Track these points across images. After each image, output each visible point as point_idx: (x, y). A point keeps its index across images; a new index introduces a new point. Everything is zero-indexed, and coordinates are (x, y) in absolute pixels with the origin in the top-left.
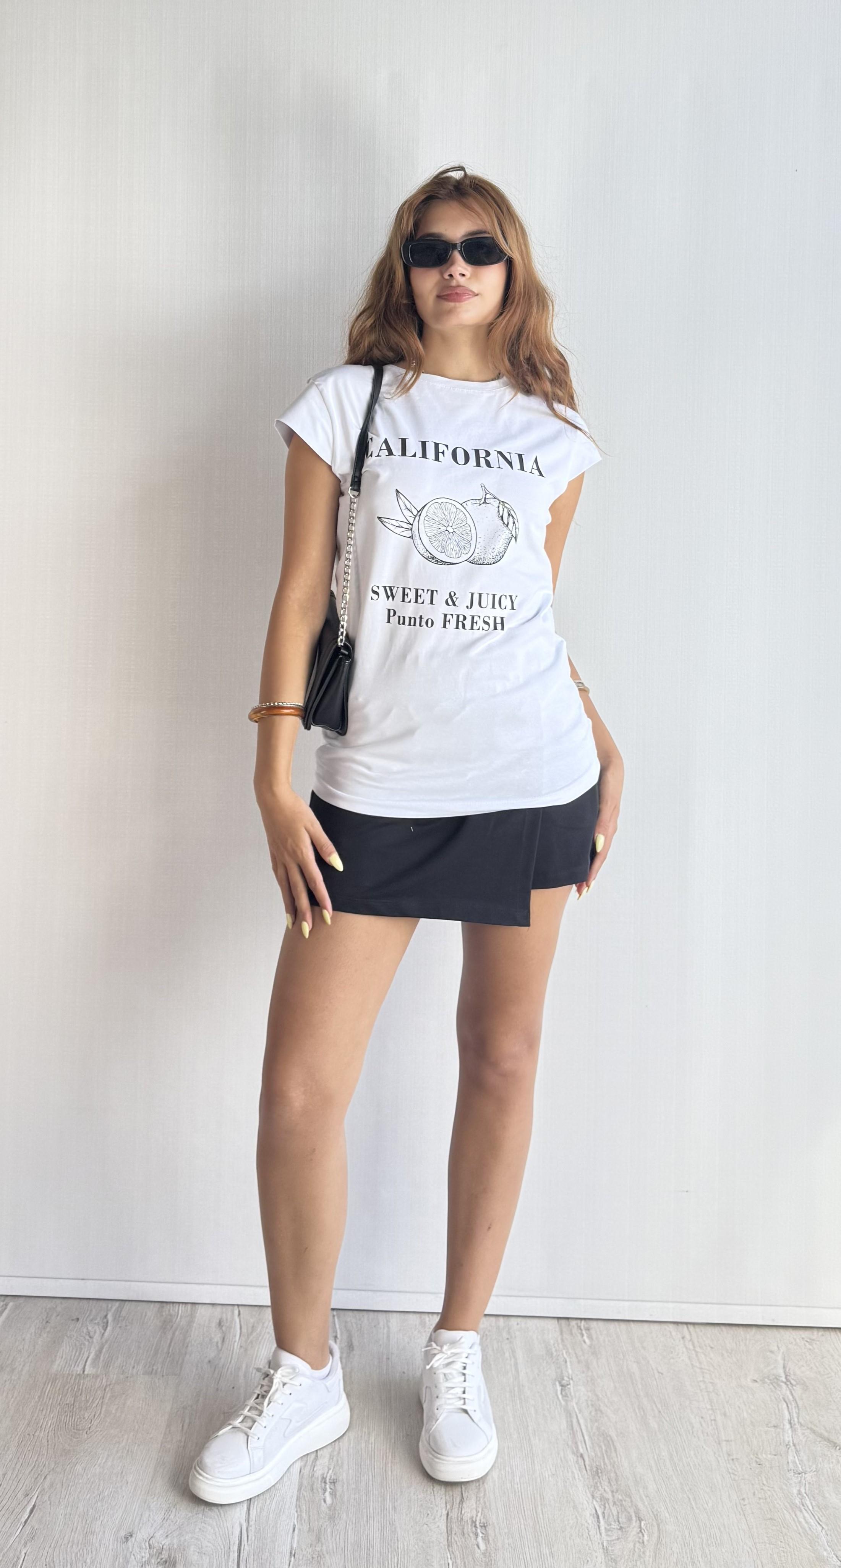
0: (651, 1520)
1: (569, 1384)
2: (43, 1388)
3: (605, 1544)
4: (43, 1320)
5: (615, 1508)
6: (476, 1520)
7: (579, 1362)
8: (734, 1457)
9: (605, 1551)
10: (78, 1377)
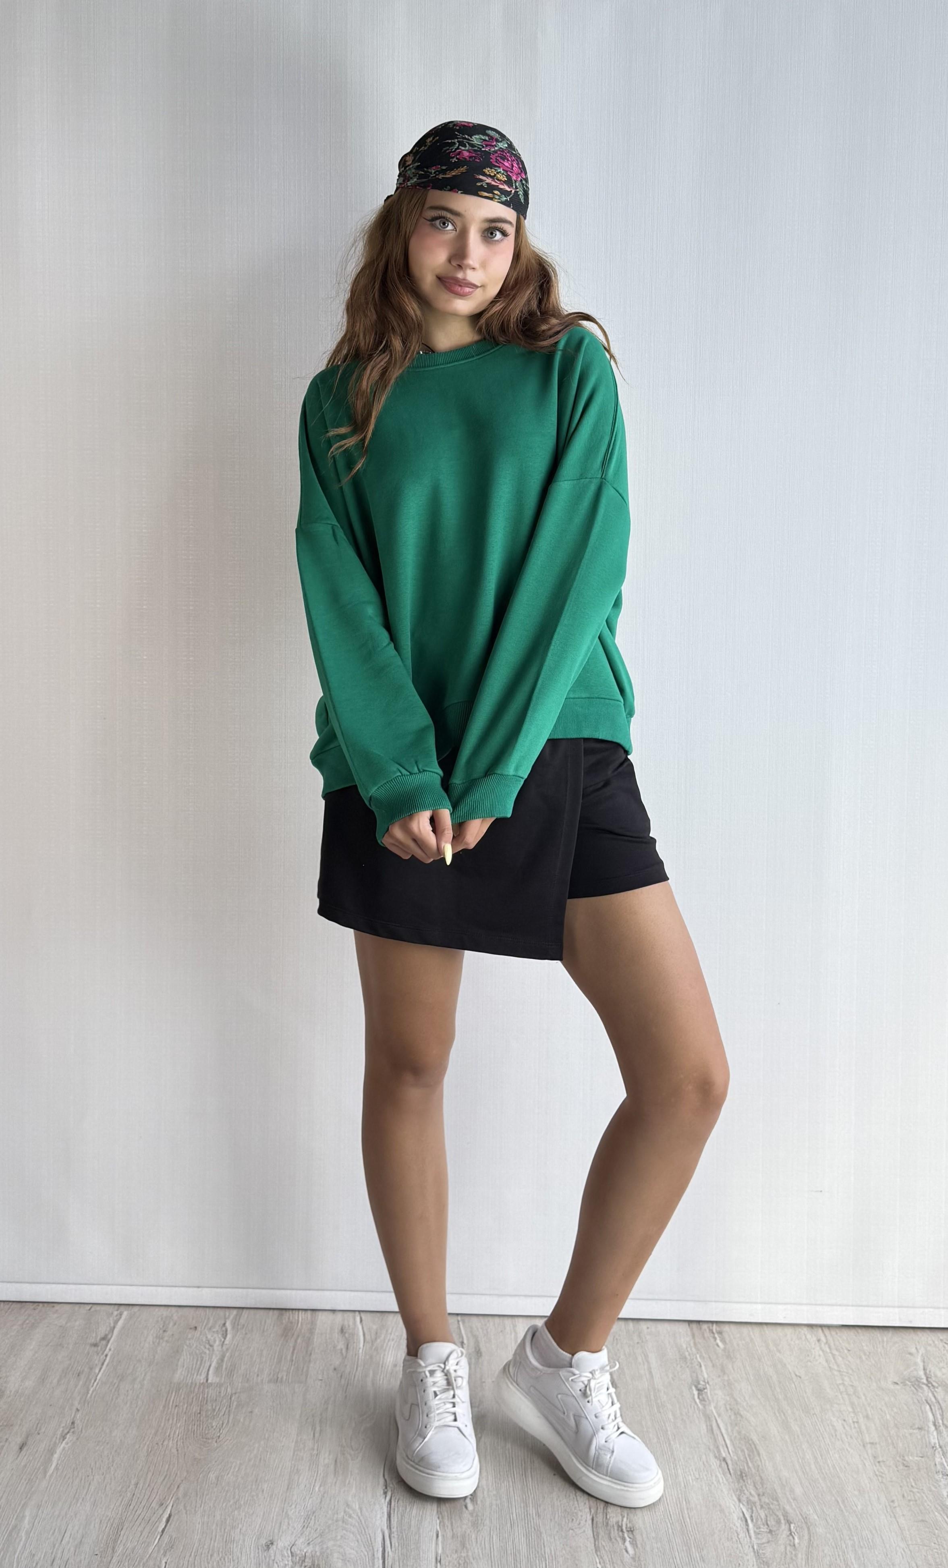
0: (800, 1523)
1: (706, 1388)
2: (167, 1397)
3: (755, 1547)
4: (160, 1329)
5: (762, 1511)
6: (622, 1524)
7: (713, 1366)
8: (881, 1459)
9: (757, 1554)
10: (202, 1386)
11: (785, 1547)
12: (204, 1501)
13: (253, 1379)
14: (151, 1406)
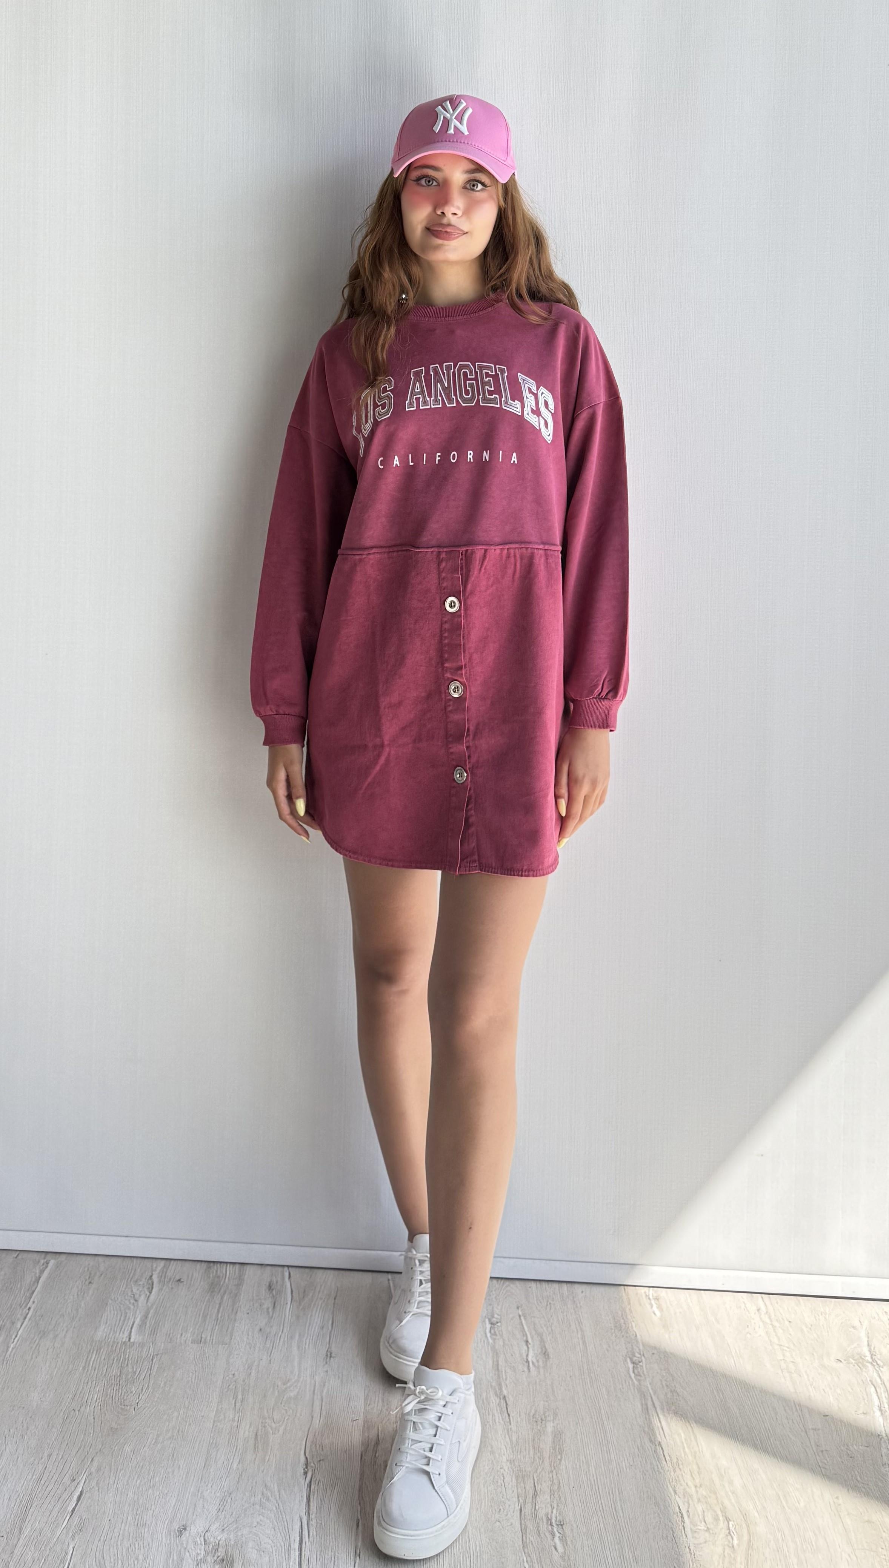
0: (739, 1521)
1: (642, 1361)
2: (87, 1358)
3: (692, 1548)
4: (86, 1280)
6: (552, 1517)
10: (124, 1346)
11: (724, 1549)
12: (117, 1477)
13: (177, 1339)
14: (71, 1367)
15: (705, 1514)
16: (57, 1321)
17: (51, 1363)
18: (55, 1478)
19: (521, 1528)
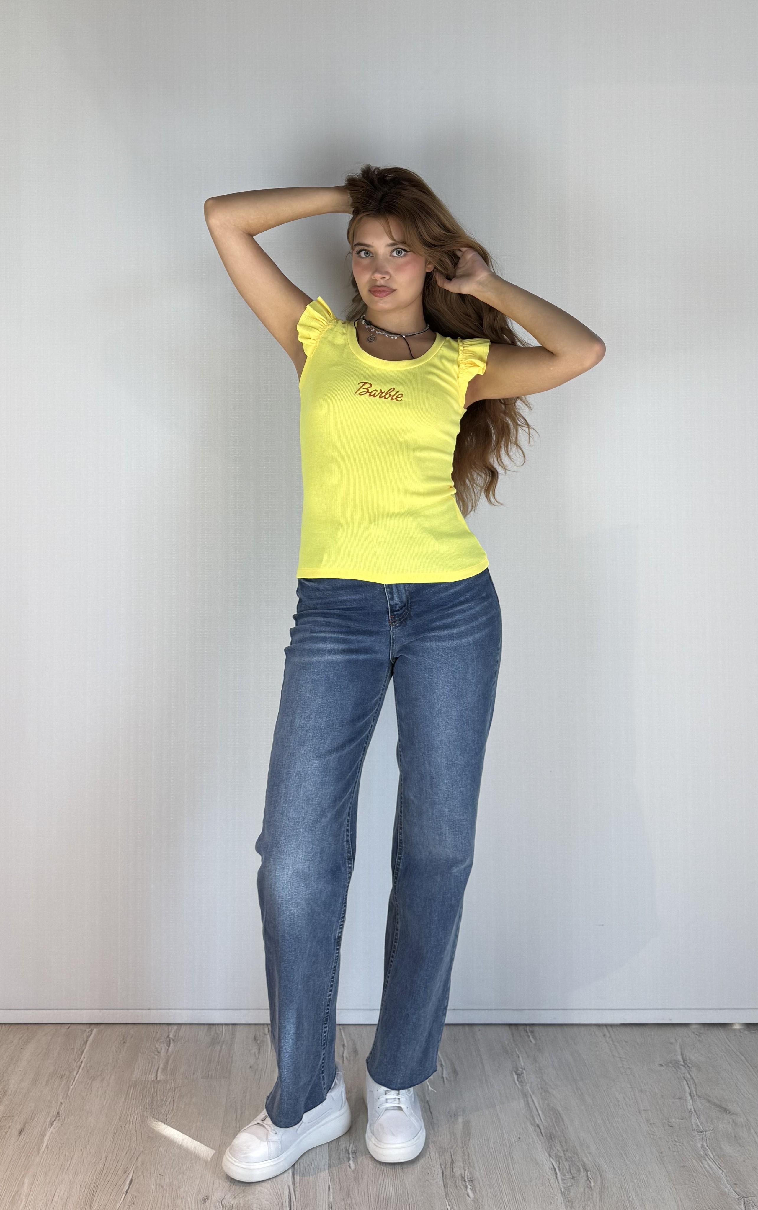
0: (595, 1171)
1: (523, 1073)
2: (127, 1093)
3: (562, 1190)
5: (567, 1163)
6: (464, 1176)
7: (529, 1057)
9: (564, 1195)
10: (153, 1084)
11: (585, 1189)
12: (156, 1168)
13: (191, 1076)
14: (116, 1099)
15: (571, 1169)
16: (103, 1069)
17: (101, 1097)
18: (112, 1172)
19: (444, 1183)
